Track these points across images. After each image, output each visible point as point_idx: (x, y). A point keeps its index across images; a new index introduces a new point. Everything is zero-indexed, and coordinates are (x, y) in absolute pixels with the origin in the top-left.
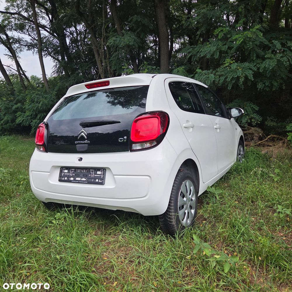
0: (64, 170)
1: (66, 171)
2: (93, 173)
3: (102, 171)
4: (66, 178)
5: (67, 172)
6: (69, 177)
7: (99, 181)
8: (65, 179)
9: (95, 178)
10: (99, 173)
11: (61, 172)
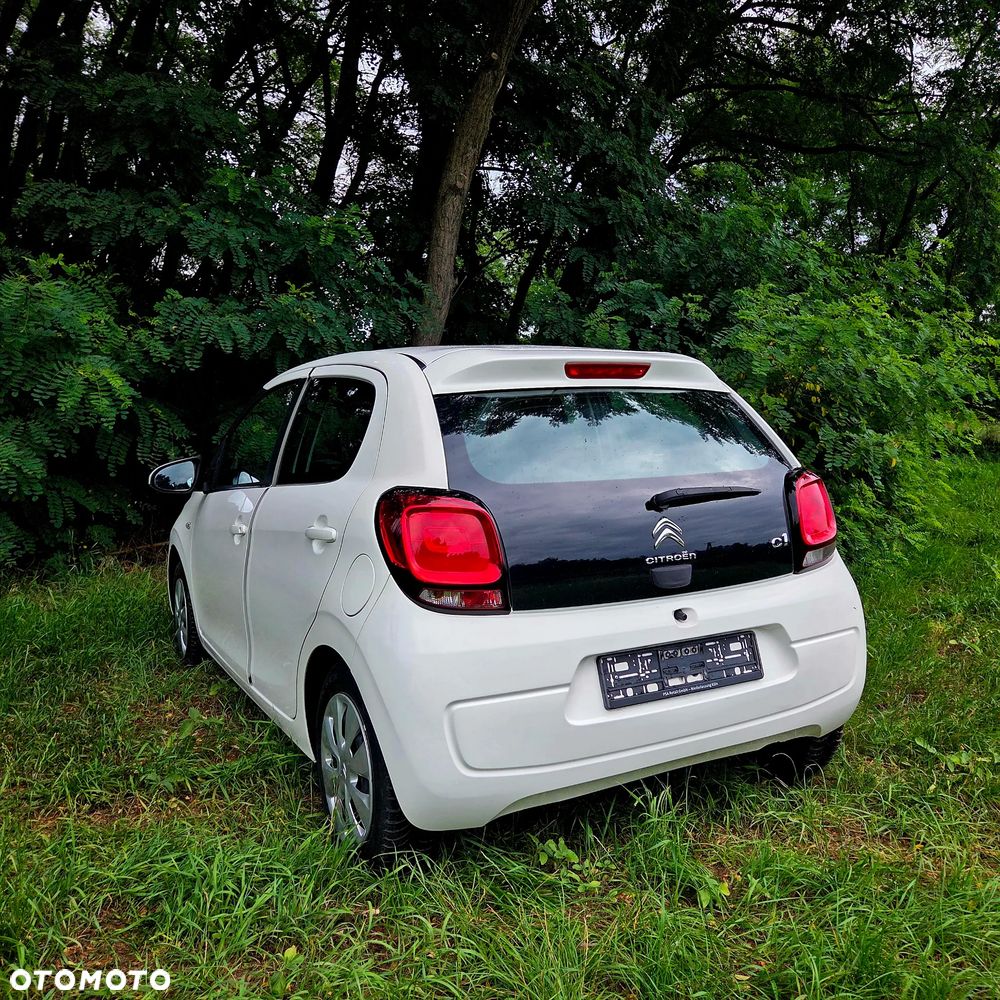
0: (612, 663)
1: (622, 666)
2: (718, 652)
3: (741, 640)
4: (630, 692)
5: (627, 668)
6: (638, 684)
7: (742, 671)
8: (625, 694)
9: (730, 666)
10: (735, 646)
11: (603, 673)
